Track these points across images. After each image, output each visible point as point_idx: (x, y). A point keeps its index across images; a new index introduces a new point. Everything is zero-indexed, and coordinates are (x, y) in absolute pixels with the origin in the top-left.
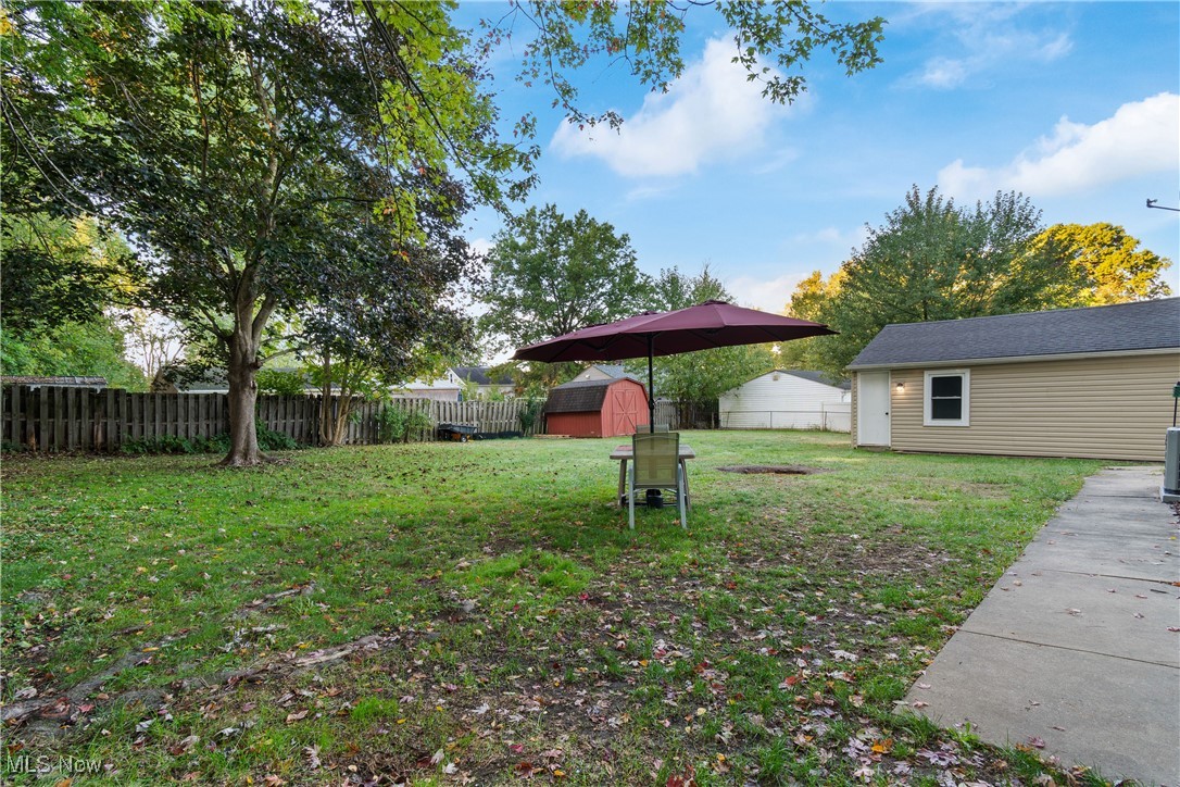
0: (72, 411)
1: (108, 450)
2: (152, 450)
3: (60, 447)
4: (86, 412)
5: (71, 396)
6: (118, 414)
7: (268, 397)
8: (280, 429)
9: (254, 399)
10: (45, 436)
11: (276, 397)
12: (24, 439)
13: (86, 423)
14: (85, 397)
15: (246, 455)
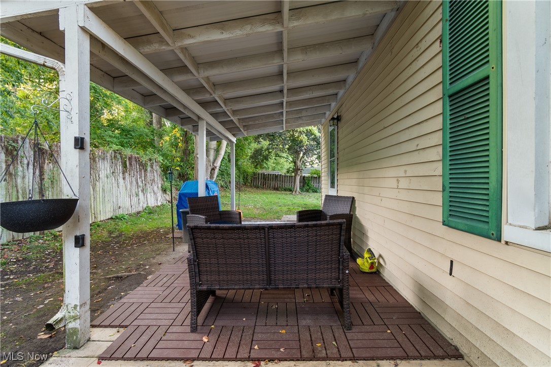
0: (272, 179)
1: (276, 189)
2: (285, 190)
3: (269, 188)
4: (274, 180)
5: (272, 176)
6: (280, 180)
7: (314, 177)
8: (317, 186)
9: (299, 178)
10: (267, 185)
11: (316, 177)
12: (263, 186)
13: (274, 182)
14: (274, 176)
15: (296, 192)
